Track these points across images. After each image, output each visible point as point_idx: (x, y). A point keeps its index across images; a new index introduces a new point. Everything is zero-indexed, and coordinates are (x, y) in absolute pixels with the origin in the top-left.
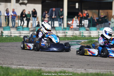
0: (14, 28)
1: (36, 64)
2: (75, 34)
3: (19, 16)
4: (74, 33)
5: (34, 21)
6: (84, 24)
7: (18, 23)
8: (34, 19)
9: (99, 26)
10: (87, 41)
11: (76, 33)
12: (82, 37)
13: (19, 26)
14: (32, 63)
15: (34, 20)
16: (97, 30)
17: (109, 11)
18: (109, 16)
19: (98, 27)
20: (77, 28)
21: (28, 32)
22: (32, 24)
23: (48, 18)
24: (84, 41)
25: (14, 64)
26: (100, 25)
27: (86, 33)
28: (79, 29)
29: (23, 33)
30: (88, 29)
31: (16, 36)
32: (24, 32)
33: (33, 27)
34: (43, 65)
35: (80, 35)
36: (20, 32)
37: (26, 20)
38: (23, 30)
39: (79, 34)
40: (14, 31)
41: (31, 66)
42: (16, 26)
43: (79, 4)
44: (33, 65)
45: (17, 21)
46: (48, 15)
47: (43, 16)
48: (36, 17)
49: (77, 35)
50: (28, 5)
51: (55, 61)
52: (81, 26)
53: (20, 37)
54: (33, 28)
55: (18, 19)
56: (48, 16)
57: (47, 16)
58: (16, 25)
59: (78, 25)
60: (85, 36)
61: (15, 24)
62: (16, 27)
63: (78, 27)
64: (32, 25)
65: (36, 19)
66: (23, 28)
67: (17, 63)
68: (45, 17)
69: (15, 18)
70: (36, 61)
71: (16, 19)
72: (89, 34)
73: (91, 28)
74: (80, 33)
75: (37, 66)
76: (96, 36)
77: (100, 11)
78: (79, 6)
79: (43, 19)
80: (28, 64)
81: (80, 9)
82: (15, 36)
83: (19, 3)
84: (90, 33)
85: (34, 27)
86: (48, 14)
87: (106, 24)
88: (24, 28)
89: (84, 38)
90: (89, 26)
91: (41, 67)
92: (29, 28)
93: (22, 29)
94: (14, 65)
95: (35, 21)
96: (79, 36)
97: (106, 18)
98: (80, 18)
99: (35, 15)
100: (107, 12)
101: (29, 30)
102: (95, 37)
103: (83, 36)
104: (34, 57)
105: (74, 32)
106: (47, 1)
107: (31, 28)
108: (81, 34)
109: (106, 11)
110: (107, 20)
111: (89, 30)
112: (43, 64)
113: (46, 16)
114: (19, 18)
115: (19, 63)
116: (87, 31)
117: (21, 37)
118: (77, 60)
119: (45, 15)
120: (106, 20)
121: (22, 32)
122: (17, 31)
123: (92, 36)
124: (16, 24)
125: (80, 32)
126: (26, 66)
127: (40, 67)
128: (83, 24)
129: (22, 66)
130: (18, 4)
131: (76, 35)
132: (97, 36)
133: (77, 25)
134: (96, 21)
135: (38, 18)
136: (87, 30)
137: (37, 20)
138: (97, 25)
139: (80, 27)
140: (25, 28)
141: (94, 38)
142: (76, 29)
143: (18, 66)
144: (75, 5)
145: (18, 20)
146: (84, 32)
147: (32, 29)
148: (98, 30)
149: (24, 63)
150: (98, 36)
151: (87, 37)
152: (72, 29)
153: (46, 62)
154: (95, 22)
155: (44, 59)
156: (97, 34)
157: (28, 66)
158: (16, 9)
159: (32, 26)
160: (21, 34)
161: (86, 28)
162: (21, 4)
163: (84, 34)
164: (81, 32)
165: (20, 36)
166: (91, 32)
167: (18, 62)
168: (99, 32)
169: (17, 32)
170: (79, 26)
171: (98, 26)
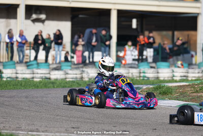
0: (23, 65)
1: (61, 128)
2: (130, 75)
3: (30, 43)
4: (129, 73)
5: (58, 52)
6: (147, 57)
7: (29, 55)
8: (59, 48)
9: (174, 61)
10: (151, 86)
11: (132, 73)
12: (143, 79)
13: (30, 61)
14: (54, 127)
15: (59, 50)
16: (169, 67)
17: (192, 33)
18: (192, 42)
19: (172, 62)
20: (135, 64)
21: (47, 72)
22: (53, 56)
23: (83, 45)
24: (147, 87)
25: (23, 128)
26: (175, 58)
27: (150, 73)
28: (137, 65)
29: (37, 74)
30: (153, 65)
31: (27, 79)
32: (39, 71)
33: (56, 61)
34: (73, 130)
35: (140, 77)
36: (33, 71)
37: (43, 50)
38: (38, 68)
39: (138, 75)
40: (22, 70)
41: (51, 132)
42: (25, 60)
43: (137, 21)
44: (56, 129)
45: (27, 52)
46: (83, 41)
47: (74, 42)
48: (61, 44)
49: (135, 76)
50: (47, 22)
51: (95, 123)
52: (141, 59)
53: (33, 81)
54: (56, 63)
55: (28, 48)
56: (83, 43)
57: (81, 42)
58: (27, 59)
59: (137, 57)
60: (148, 78)
61: (23, 56)
62: (26, 62)
63: (136, 62)
64: (54, 58)
65: (61, 48)
66: (38, 64)
67: (27, 127)
68: (77, 45)
69: (23, 47)
70: (61, 123)
71: (25, 48)
72: (156, 74)
73: (159, 64)
74: (140, 73)
75: (64, 133)
76: (168, 77)
77: (176, 33)
78: (137, 25)
79: (73, 47)
80: (46, 129)
81: (139, 30)
82: (24, 78)
83: (32, 19)
84: (158, 73)
85: (58, 61)
86: (83, 39)
87: (186, 56)
88: (40, 65)
89: (147, 81)
90: (155, 60)
91: (71, 133)
92: (49, 65)
93: (36, 66)
94: (22, 130)
95: (60, 52)
96: (138, 78)
97: (185, 46)
98: (139, 45)
99: (60, 41)
100: (188, 36)
101: (49, 68)
102: (166, 79)
103: (146, 78)
104: (57, 116)
105: (129, 70)
106: (80, 16)
107: (53, 63)
108: (142, 75)
109: (186, 33)
110: (188, 49)
111: (156, 67)
112: (74, 128)
113: (79, 43)
114: (30, 47)
115: (31, 127)
116: (153, 70)
117: (35, 80)
118: (133, 120)
119: (78, 41)
120: (186, 49)
121: (36, 71)
122: (28, 69)
123: (162, 79)
124: (25, 57)
125: (140, 70)
126: (43, 132)
127: (68, 133)
128: (144, 57)
129: (37, 132)
130: (29, 22)
131: (133, 76)
132: (170, 79)
133: (133, 57)
134: (168, 51)
135: (64, 45)
136: (152, 67)
137: (63, 50)
138: (169, 58)
139: (140, 62)
140: (41, 63)
141: (164, 81)
142: (133, 66)
143: (30, 133)
144: (131, 22)
145: (30, 49)
146: (146, 72)
147: (55, 66)
148: (172, 67)
149: (40, 127)
150: (172, 77)
151: (153, 79)
152: (126, 66)
153: (79, 125)
154: (167, 53)
155: (76, 120)
156: (171, 75)
157: (46, 131)
158: (26, 30)
159: (54, 60)
160: (34, 75)
161: (150, 63)
162: (34, 21)
163: (147, 75)
164: (142, 71)
165: (33, 78)
166: (160, 71)
167: (29, 125)
168: (173, 72)
169: (28, 71)
170: (138, 60)
171: (171, 60)
